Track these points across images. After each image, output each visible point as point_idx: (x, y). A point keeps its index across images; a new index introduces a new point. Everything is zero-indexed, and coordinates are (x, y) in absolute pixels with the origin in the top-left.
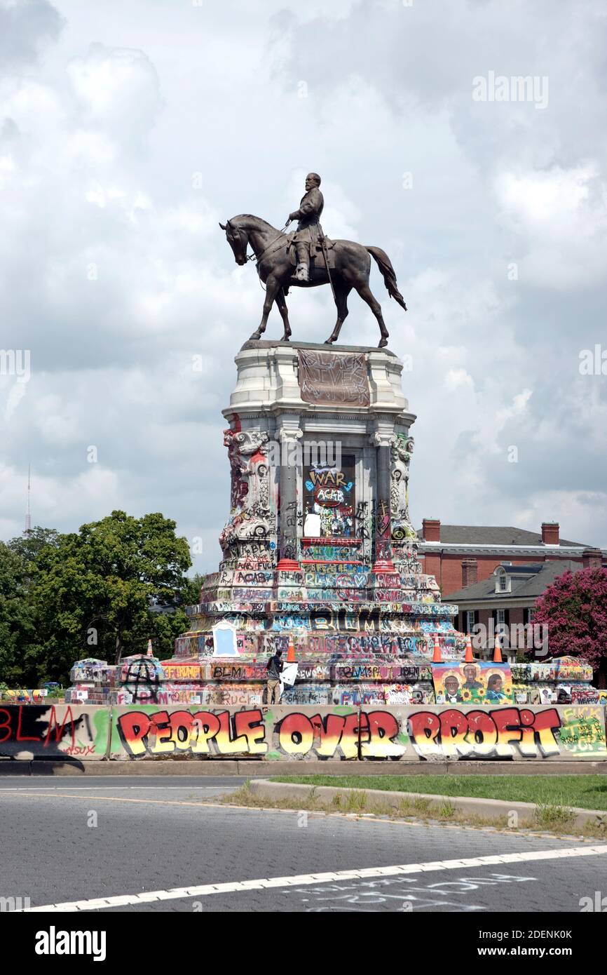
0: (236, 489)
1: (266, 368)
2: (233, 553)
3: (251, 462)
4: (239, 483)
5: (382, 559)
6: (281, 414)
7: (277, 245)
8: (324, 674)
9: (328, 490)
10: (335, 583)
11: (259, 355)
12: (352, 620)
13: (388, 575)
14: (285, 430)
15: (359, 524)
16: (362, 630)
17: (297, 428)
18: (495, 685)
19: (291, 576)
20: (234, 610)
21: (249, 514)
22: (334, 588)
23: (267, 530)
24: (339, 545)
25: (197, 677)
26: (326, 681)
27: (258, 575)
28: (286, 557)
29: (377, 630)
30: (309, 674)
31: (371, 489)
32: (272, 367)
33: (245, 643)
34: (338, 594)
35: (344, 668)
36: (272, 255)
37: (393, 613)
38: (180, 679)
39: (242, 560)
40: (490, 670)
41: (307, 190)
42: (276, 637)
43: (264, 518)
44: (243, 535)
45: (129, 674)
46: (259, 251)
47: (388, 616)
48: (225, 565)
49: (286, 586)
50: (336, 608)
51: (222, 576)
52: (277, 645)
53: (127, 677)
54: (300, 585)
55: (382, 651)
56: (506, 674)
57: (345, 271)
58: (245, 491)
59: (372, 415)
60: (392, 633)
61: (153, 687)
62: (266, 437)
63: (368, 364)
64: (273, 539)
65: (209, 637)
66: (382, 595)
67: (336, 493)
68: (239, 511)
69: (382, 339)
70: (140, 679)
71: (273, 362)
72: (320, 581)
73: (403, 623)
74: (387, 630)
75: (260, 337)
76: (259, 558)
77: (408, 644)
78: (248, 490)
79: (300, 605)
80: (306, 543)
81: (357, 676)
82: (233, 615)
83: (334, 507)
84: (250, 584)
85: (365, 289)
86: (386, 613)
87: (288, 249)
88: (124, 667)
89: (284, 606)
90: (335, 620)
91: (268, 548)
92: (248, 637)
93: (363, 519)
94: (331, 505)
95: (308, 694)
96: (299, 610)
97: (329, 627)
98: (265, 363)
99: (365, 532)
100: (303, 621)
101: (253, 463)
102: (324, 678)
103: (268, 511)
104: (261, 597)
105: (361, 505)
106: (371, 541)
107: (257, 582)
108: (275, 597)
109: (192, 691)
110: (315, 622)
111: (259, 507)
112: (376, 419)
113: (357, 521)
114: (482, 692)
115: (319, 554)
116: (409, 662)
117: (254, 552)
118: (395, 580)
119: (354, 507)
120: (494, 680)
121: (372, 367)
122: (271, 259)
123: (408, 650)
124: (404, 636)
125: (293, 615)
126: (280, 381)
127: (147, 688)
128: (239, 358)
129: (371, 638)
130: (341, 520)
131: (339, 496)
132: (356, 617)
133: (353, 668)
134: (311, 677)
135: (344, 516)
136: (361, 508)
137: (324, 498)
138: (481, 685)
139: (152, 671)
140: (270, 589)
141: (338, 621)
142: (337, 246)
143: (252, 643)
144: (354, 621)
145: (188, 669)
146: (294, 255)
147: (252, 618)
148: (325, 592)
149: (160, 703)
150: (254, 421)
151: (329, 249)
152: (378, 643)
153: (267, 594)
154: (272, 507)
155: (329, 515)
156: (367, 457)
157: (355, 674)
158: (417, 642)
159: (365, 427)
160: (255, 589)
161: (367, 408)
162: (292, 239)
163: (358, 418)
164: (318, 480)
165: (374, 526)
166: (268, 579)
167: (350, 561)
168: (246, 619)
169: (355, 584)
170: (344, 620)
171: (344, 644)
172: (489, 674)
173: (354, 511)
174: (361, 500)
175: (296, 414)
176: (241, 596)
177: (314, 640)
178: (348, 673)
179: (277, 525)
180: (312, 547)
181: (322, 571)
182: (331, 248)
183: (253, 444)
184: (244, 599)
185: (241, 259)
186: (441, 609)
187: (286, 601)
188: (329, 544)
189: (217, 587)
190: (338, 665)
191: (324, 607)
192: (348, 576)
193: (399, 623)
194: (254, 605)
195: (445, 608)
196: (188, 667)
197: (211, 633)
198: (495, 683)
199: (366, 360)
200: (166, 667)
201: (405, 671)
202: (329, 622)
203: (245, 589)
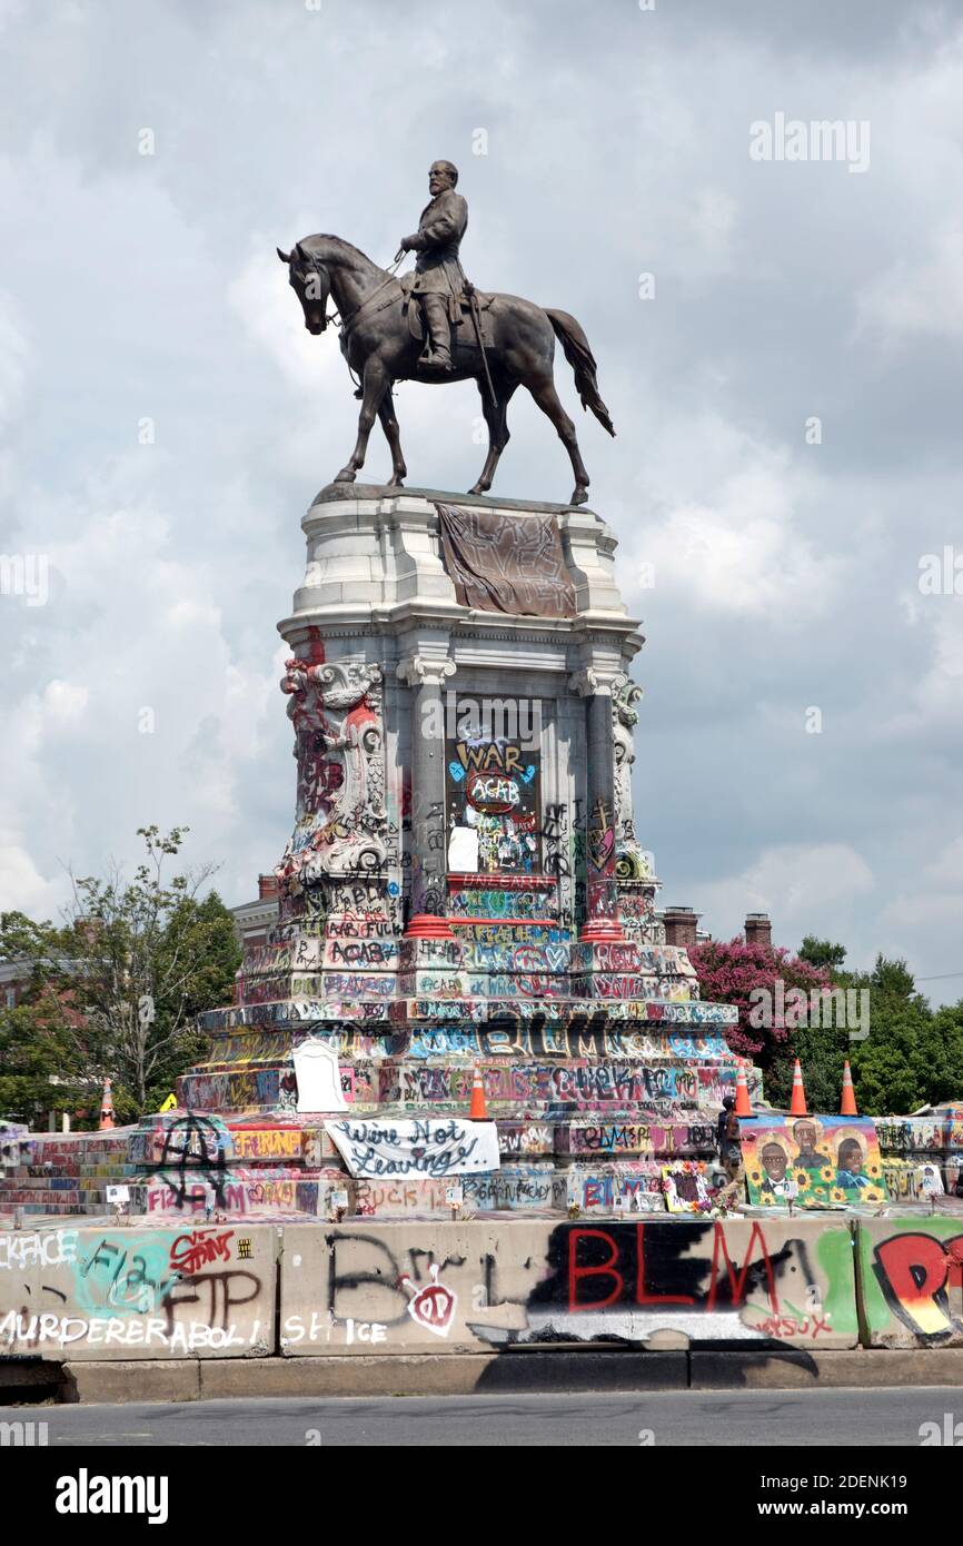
0: (315, 777)
1: (374, 538)
2: (314, 905)
3: (349, 724)
4: (321, 765)
5: (602, 915)
6: (414, 628)
7: (383, 298)
8: (542, 1143)
9: (492, 781)
10: (511, 964)
11: (360, 513)
12: (554, 1036)
13: (615, 946)
14: (423, 659)
15: (548, 847)
16: (575, 1055)
17: (445, 657)
18: (850, 1161)
19: (439, 950)
20: (330, 1017)
21: (345, 826)
22: (511, 974)
23: (383, 858)
24: (515, 888)
25: (296, 1152)
26: (546, 1157)
27: (369, 947)
28: (428, 912)
29: (602, 1054)
30: (516, 1144)
31: (572, 778)
32: (388, 536)
33: (356, 1084)
34: (519, 984)
35: (585, 1130)
36: (375, 318)
37: (630, 1021)
38: (263, 1156)
39: (336, 918)
40: (841, 1131)
41: (433, 194)
42: (421, 1070)
43: (376, 835)
44: (337, 869)
45: (167, 1148)
46: (349, 309)
47: (621, 1027)
48: (296, 927)
49: (430, 969)
50: (527, 1012)
51: (297, 950)
52: (423, 1086)
53: (164, 1155)
54: (456, 966)
55: (616, 1096)
56: (870, 1138)
57: (512, 354)
58: (337, 780)
59: (578, 635)
60: (632, 1061)
61: (214, 1174)
62: (377, 674)
63: (564, 536)
64: (394, 876)
65: (288, 1071)
66: (607, 986)
67: (506, 786)
68: (321, 820)
69: (577, 488)
70: (189, 1159)
71: (389, 526)
72: (484, 958)
73: (647, 1040)
74: (620, 1055)
75: (355, 477)
76: (367, 913)
77: (662, 1082)
78: (341, 780)
79: (461, 1005)
80: (456, 883)
81: (610, 1145)
82: (328, 1026)
83: (504, 814)
84: (355, 965)
85: (549, 392)
86: (617, 1021)
87: (406, 306)
88: (158, 1135)
89: (432, 1009)
90: (523, 1035)
91: (384, 892)
92: (361, 1070)
93: (558, 838)
94: (496, 809)
95: (515, 1184)
96: (459, 1016)
97: (516, 1049)
98: (370, 529)
99: (562, 863)
100: (465, 1038)
101: (353, 726)
102: (542, 1151)
103: (384, 821)
104: (377, 991)
105: (552, 812)
106: (574, 881)
107: (368, 961)
108: (407, 989)
109: (287, 1182)
110: (487, 1040)
111: (365, 812)
112: (587, 641)
113: (545, 842)
114: (828, 1174)
115: (478, 906)
116: (701, 1117)
117: (357, 902)
118: (628, 957)
119: (538, 814)
120: (849, 1151)
121: (572, 541)
122: (374, 324)
123: (662, 1094)
124: (654, 1065)
125: (449, 1025)
126: (407, 564)
127: (202, 1177)
128: (312, 518)
129: (595, 1069)
130: (515, 839)
131: (511, 792)
132: (561, 1030)
133: (602, 1129)
134: (519, 1148)
135: (520, 831)
136: (553, 816)
137: (484, 795)
138: (825, 1161)
139: (211, 1142)
140: (391, 976)
141: (529, 1037)
142: (496, 304)
143: (369, 1083)
144: (558, 1038)
145: (278, 1136)
146: (417, 319)
147: (363, 1032)
148: (494, 980)
149: (229, 1207)
150: (353, 643)
151: (484, 309)
152: (608, 1081)
153: (388, 984)
154: (392, 813)
155: (493, 829)
156: (563, 718)
157: (605, 1142)
158: (678, 1078)
159: (563, 657)
160: (366, 975)
161: (569, 620)
162: (411, 287)
163: (552, 641)
164: (472, 760)
165: (579, 851)
166: (389, 954)
167: (537, 921)
168: (351, 1036)
169: (547, 964)
170: (540, 1035)
171: (547, 1083)
172: (840, 1140)
173: (538, 822)
174: (553, 801)
175: (443, 629)
176: (339, 989)
177: (491, 1076)
178: (593, 1139)
179: (401, 850)
180: (466, 893)
181: (486, 940)
182: (485, 309)
183: (352, 688)
184: (345, 994)
185: (316, 324)
186: (709, 1012)
187: (434, 999)
188: (496, 886)
189: (292, 971)
190: (574, 1125)
191: (505, 1010)
192: (533, 949)
193: (641, 1040)
194: (368, 1007)
195: (714, 1009)
196: (277, 1132)
197: (291, 1064)
198: (849, 1155)
199: (560, 527)
200: (236, 1133)
201: (695, 1134)
202: (513, 1040)
203: (346, 976)
